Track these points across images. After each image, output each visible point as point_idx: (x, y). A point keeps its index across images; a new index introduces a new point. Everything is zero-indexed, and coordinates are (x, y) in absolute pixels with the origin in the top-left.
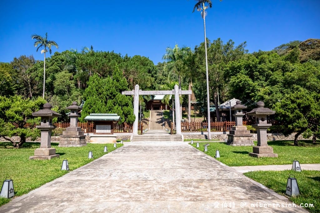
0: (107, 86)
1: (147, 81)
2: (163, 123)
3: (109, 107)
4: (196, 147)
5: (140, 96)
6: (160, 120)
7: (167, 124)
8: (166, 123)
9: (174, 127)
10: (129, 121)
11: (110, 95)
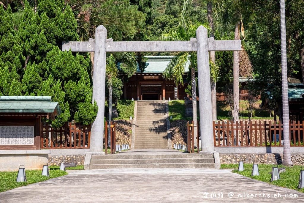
0: (24, 28)
1: (128, 21)
2: (169, 132)
3: (30, 82)
4: (251, 176)
5: (108, 54)
6: (163, 124)
7: (177, 135)
8: (177, 131)
9: (196, 140)
10: (80, 119)
11: (32, 52)
